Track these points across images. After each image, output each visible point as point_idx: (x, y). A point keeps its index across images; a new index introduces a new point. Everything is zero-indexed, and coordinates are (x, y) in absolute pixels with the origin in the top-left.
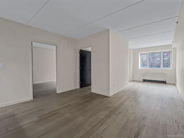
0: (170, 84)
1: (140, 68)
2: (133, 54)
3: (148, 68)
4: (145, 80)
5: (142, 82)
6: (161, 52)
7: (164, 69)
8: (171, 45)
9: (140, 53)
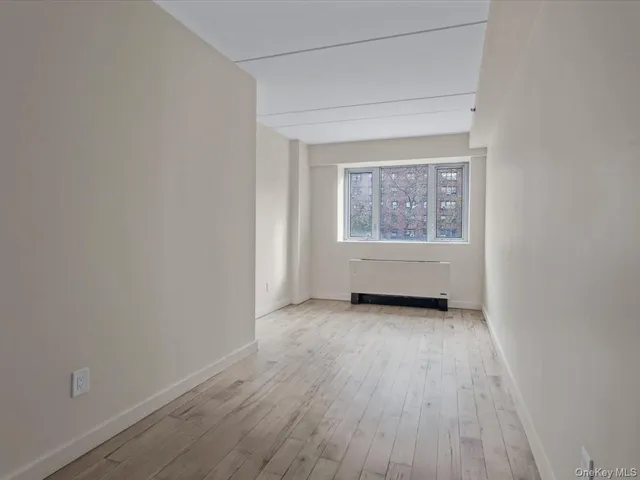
0: (462, 311)
1: (340, 239)
2: (312, 169)
3: (375, 238)
4: (361, 295)
5: (350, 304)
6: (427, 165)
7: (439, 242)
8: (468, 134)
9: (341, 167)
